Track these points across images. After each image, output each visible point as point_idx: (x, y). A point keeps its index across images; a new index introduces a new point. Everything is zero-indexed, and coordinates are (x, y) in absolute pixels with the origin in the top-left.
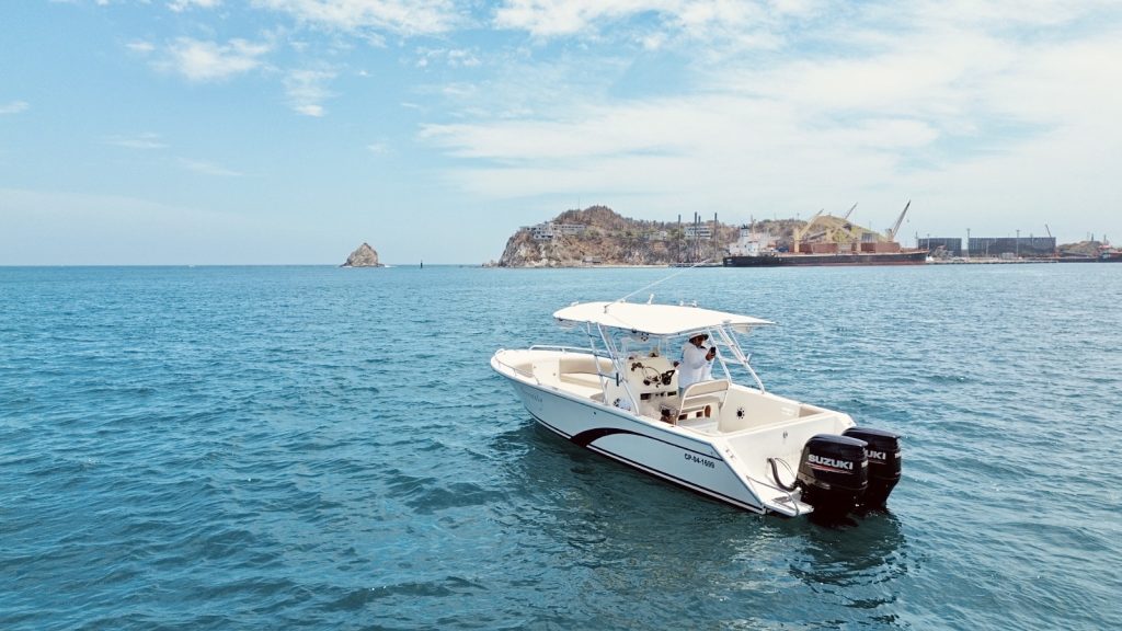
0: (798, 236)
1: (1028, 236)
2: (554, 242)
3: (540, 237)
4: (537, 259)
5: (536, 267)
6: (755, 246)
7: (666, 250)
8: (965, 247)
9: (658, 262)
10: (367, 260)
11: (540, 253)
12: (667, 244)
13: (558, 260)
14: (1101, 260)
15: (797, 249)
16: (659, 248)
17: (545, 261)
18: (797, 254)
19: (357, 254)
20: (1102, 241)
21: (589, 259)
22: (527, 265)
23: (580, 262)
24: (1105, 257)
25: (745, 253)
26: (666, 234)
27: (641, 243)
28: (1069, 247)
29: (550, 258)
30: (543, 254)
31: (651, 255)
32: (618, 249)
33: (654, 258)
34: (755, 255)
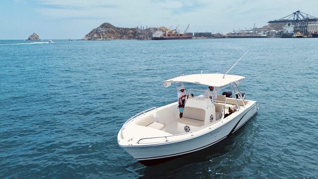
0: (167, 32)
1: (206, 32)
2: (104, 33)
3: (100, 32)
4: (100, 38)
5: (100, 40)
6: (159, 35)
7: (133, 36)
8: (193, 35)
9: (131, 39)
10: (36, 38)
11: (100, 36)
12: (132, 34)
13: (105, 38)
14: (221, 38)
15: (167, 35)
16: (130, 35)
17: (102, 39)
18: (167, 37)
19: (32, 36)
20: (221, 34)
21: (113, 38)
22: (97, 40)
23: (110, 39)
24: (222, 37)
25: (157, 36)
26: (132, 31)
27: (125, 34)
28: (214, 35)
29: (103, 38)
30: (101, 36)
31: (129, 37)
32: (119, 35)
33: (130, 38)
34: (159, 37)
